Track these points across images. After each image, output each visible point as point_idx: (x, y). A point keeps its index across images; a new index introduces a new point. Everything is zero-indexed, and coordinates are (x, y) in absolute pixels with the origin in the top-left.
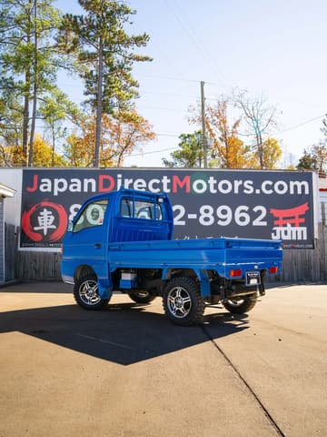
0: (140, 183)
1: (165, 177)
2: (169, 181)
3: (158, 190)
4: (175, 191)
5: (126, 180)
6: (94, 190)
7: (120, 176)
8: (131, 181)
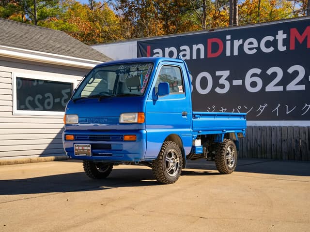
0: (251, 43)
1: (280, 32)
2: (285, 36)
3: (272, 49)
4: (292, 47)
5: (236, 42)
6: (202, 56)
7: (228, 37)
8: (241, 41)
